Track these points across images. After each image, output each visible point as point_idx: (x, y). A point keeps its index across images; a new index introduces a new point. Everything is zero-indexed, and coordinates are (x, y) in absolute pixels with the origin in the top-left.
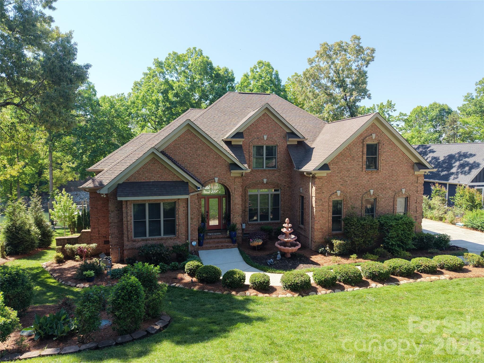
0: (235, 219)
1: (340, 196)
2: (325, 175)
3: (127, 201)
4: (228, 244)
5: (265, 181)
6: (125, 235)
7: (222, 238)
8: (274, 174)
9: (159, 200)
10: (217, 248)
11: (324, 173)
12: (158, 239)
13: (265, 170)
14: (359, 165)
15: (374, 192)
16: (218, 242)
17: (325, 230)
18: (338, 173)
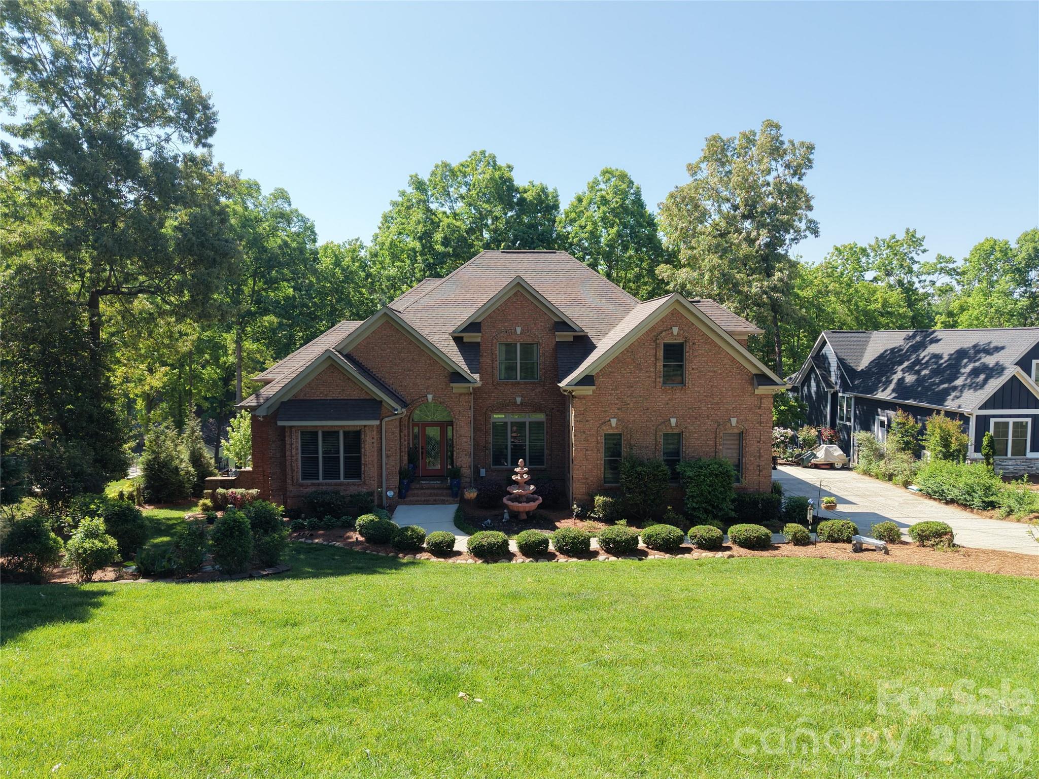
0: (460, 459)
1: (617, 428)
2: (591, 393)
3: (291, 427)
4: (444, 498)
5: (519, 400)
6: (289, 477)
7: (438, 488)
8: (534, 390)
9: (337, 426)
10: (427, 502)
11: (588, 390)
12: (336, 485)
13: (519, 383)
14: (649, 377)
15: (677, 422)
16: (430, 495)
17: (592, 481)
18: (612, 390)
